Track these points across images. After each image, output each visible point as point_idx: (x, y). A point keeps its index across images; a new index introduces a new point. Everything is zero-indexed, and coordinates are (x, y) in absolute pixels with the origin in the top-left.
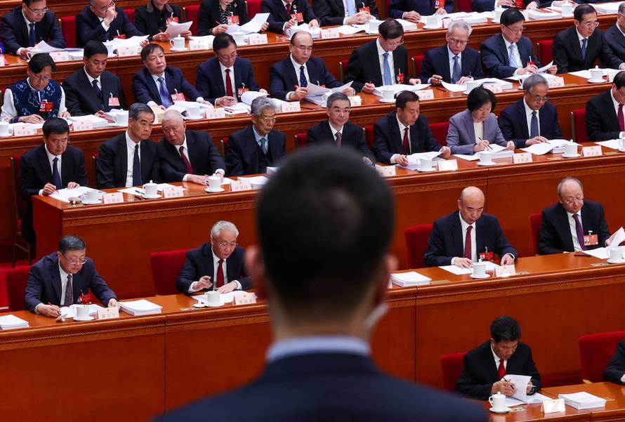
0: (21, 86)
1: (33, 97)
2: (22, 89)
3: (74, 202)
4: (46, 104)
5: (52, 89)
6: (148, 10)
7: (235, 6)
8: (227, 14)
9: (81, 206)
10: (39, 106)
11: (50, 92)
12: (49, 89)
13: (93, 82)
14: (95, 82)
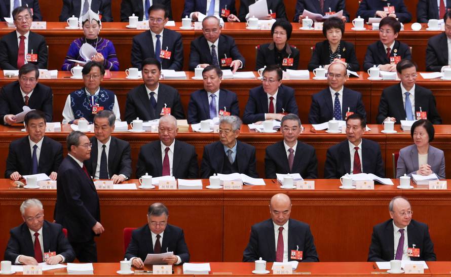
0: (80, 93)
1: (87, 101)
2: (80, 95)
3: (19, 186)
4: (99, 108)
5: (106, 96)
6: (269, 47)
7: (344, 50)
9: (23, 189)
10: (92, 108)
11: (103, 99)
12: (103, 95)
13: (150, 94)
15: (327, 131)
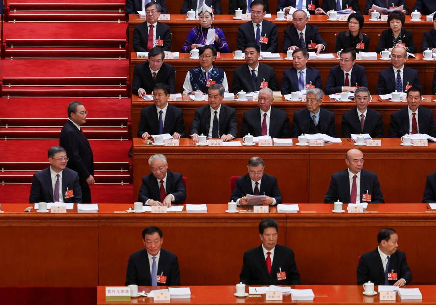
0: (197, 70)
1: (202, 76)
3: (148, 143)
4: (211, 82)
5: (218, 73)
6: (346, 34)
7: (404, 36)
8: (397, 42)
9: (151, 146)
10: (206, 82)
11: (215, 75)
12: (215, 72)
13: (252, 71)
14: (253, 71)
15: (391, 100)
